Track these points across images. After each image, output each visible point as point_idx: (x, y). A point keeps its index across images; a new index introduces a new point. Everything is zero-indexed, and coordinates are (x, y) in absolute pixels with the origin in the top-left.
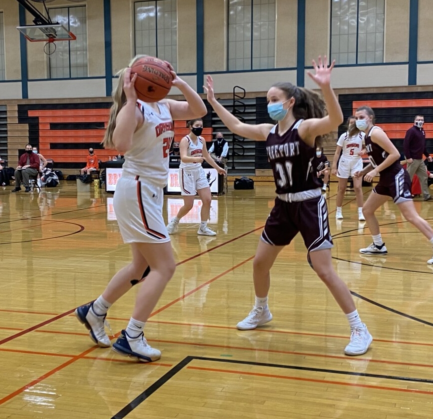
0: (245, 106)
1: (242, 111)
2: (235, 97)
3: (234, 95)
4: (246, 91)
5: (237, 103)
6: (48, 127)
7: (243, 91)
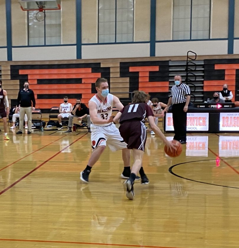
0: (196, 65)
1: (193, 69)
2: (188, 59)
3: (187, 58)
4: (197, 55)
5: (189, 64)
6: (36, 82)
7: (195, 55)
